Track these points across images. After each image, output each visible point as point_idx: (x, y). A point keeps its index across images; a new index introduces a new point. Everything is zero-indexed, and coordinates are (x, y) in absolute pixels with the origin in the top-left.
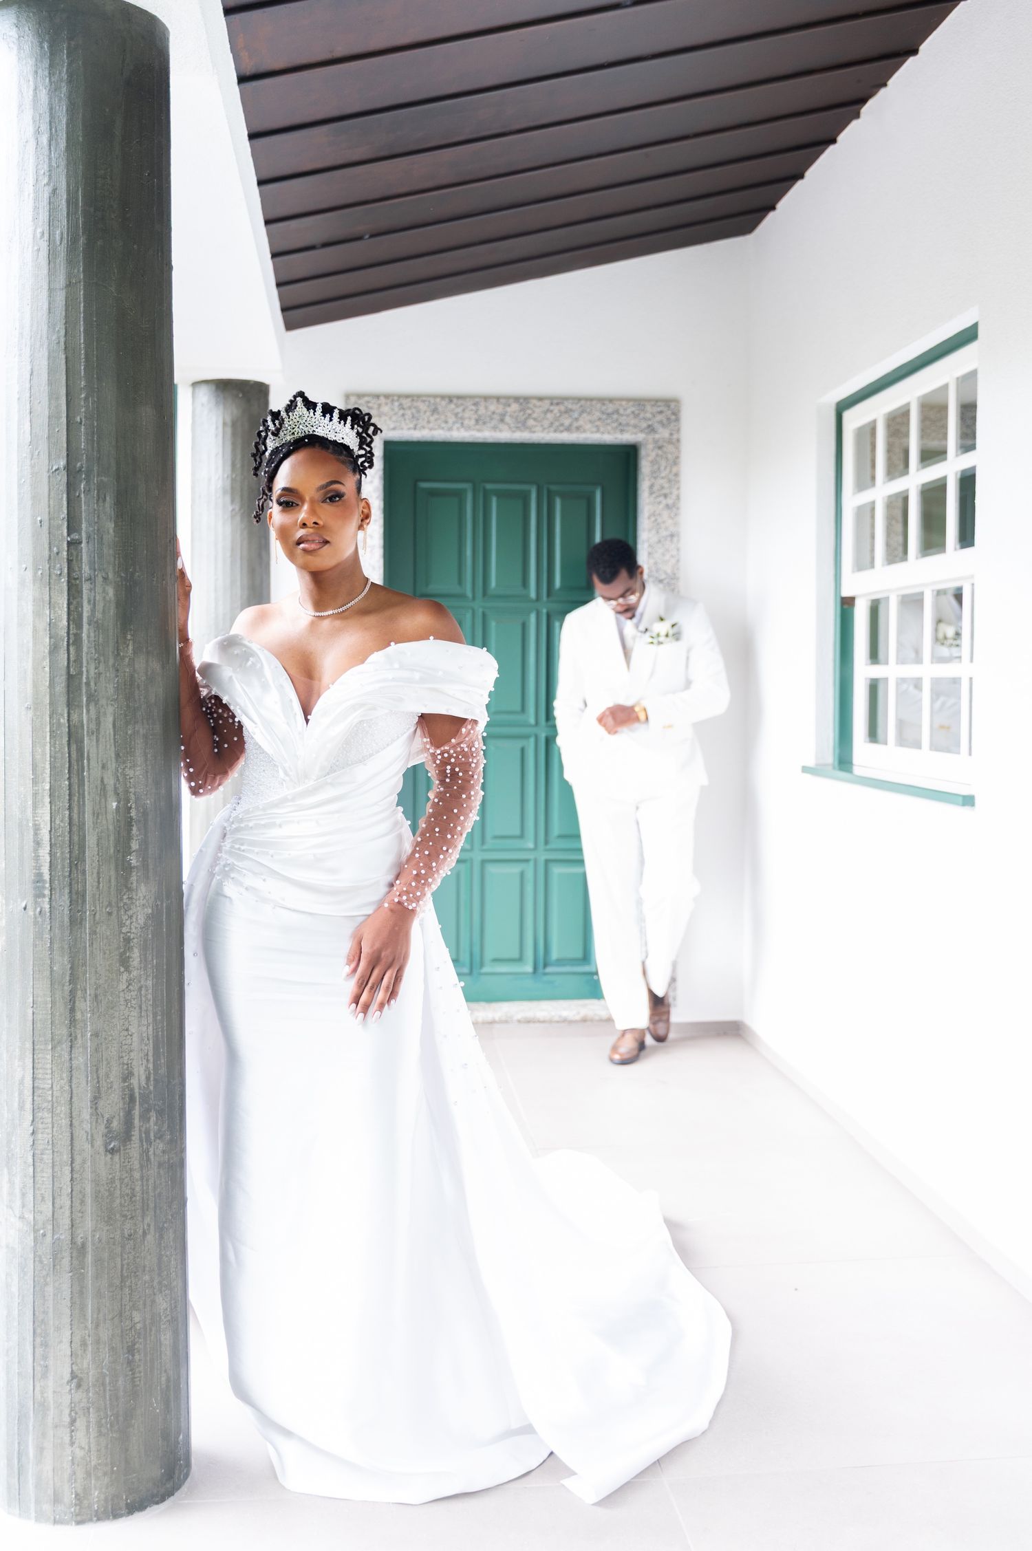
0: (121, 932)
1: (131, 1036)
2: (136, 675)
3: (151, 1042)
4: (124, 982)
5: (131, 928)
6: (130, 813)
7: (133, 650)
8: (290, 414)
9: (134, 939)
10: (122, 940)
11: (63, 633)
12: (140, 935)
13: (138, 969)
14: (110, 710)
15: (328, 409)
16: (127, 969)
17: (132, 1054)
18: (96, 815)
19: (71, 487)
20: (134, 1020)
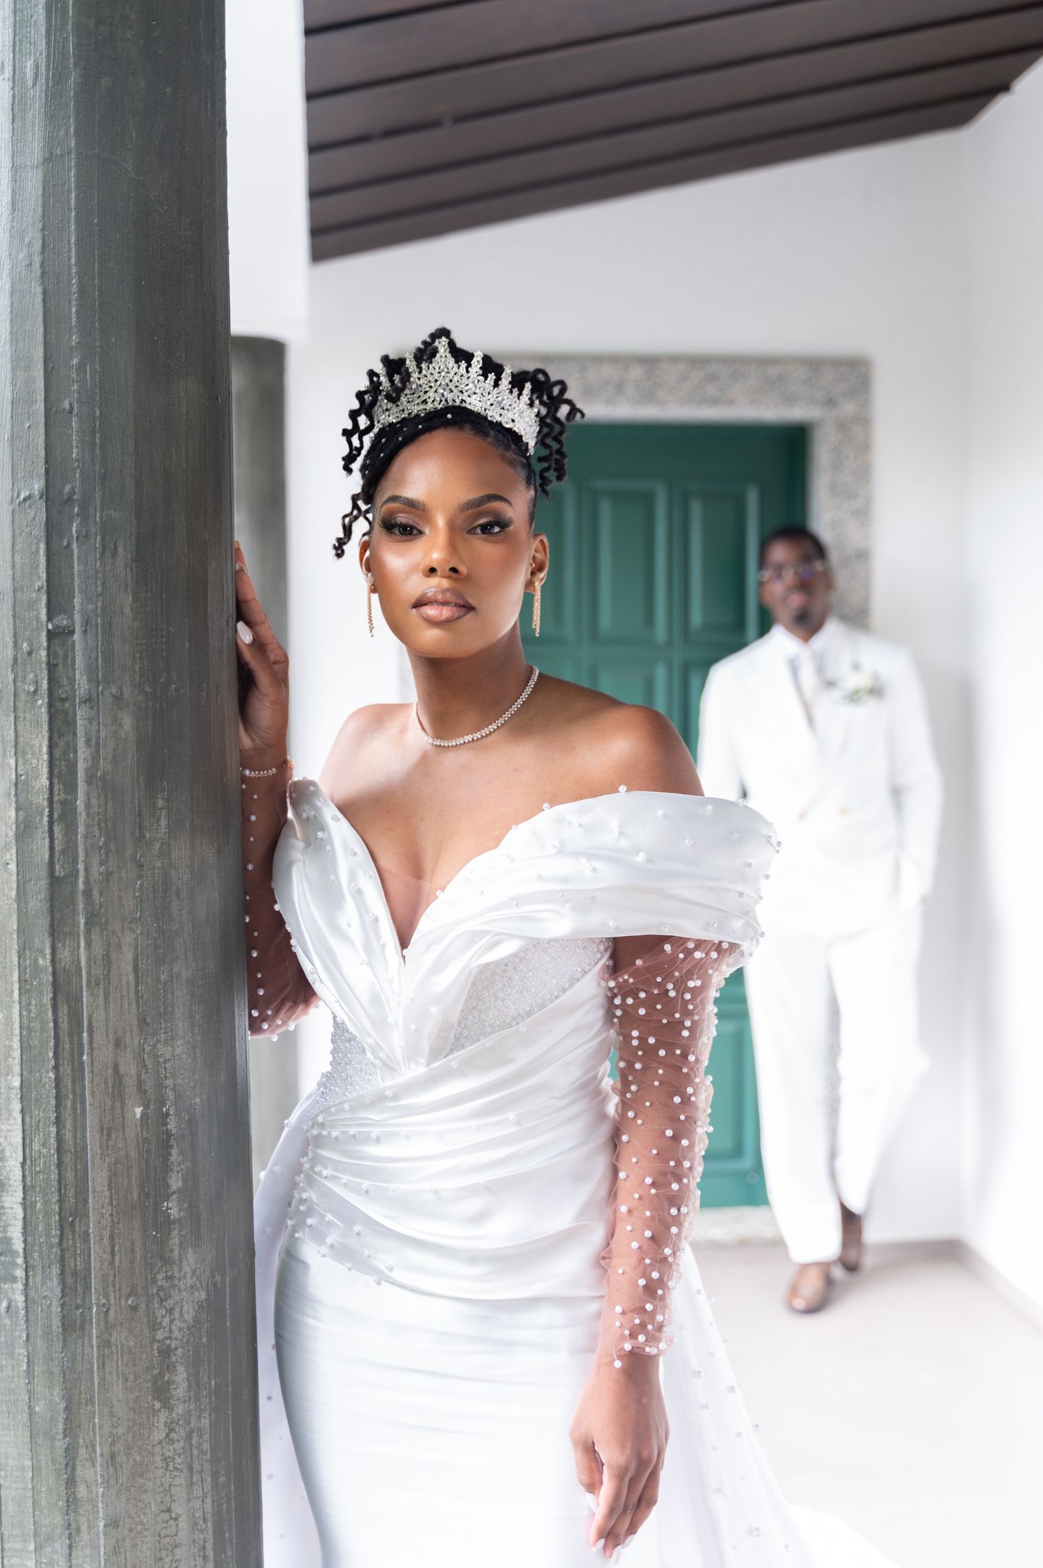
0: (154, 1340)
1: (176, 1519)
2: (173, 873)
3: (210, 1524)
4: (162, 1426)
5: (171, 1331)
6: (167, 1124)
7: (168, 827)
8: (424, 366)
9: (176, 1348)
10: (156, 1352)
11: (42, 800)
12: (188, 1341)
13: (185, 1402)
14: (128, 939)
15: (491, 367)
16: (167, 1403)
17: (178, 1551)
18: (106, 1131)
19: (53, 530)
20: (180, 1493)
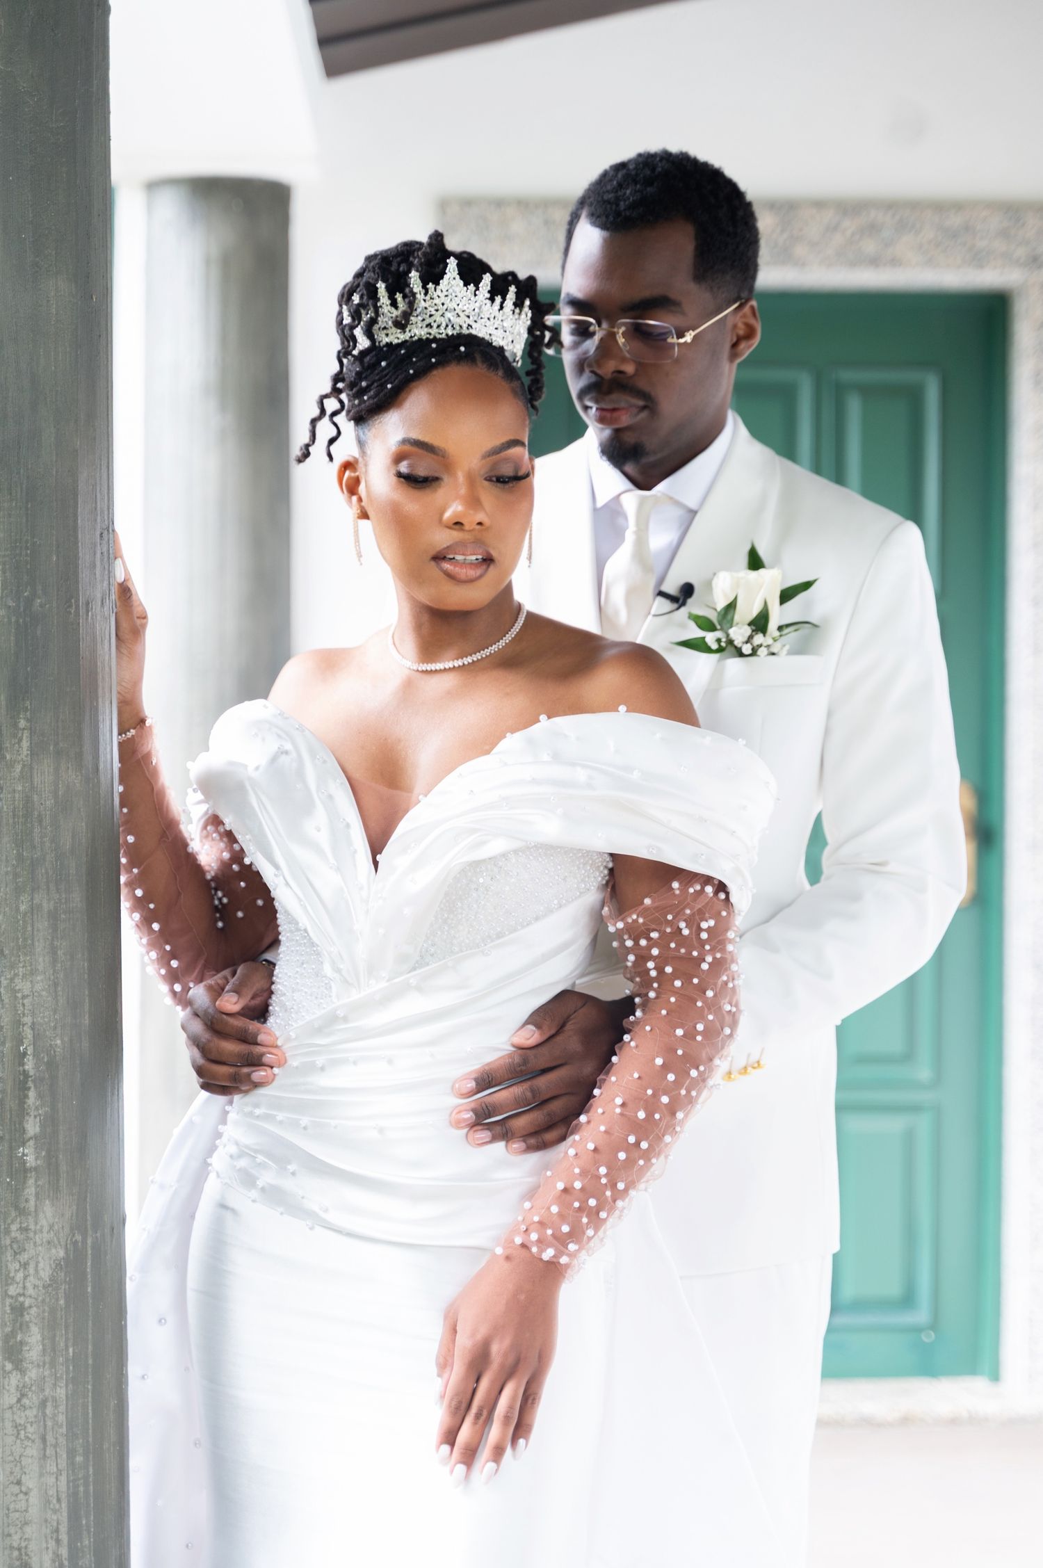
0: (6, 1294)
1: (26, 1494)
2: (36, 798)
3: (64, 1505)
4: (13, 1390)
5: (24, 1288)
6: (23, 1064)
7: (31, 748)
8: (430, 287)
9: (30, 1307)
10: (8, 1309)
12: (43, 1301)
13: (38, 1366)
16: (19, 1366)
17: (28, 1529)
20: (31, 1464)
